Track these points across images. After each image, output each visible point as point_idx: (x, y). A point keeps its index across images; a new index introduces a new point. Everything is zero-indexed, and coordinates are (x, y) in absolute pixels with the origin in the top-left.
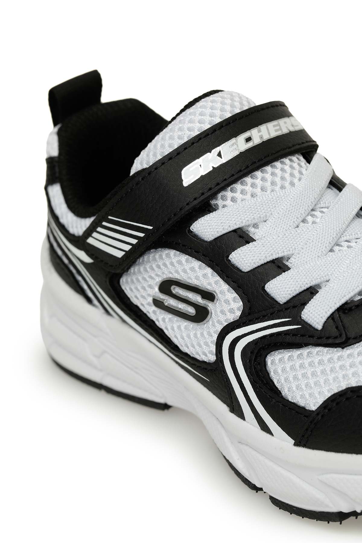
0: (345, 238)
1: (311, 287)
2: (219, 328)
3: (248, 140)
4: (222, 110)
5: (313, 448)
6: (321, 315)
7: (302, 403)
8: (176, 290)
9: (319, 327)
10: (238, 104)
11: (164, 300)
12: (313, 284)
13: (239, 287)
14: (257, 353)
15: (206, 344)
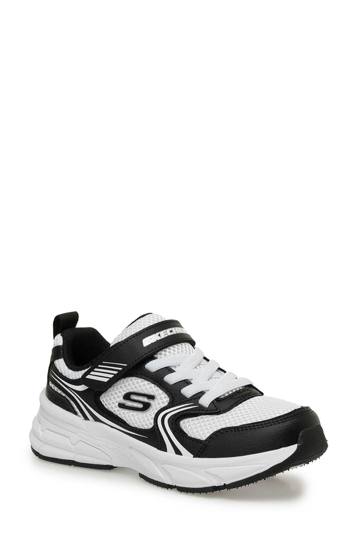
0: (214, 377)
1: (202, 391)
2: (156, 411)
3: (171, 331)
4: (153, 320)
5: (203, 458)
6: (208, 401)
7: (198, 438)
8: (133, 397)
9: (207, 406)
10: (160, 318)
11: (125, 403)
12: (203, 390)
13: (168, 391)
14: (176, 420)
15: (148, 420)
